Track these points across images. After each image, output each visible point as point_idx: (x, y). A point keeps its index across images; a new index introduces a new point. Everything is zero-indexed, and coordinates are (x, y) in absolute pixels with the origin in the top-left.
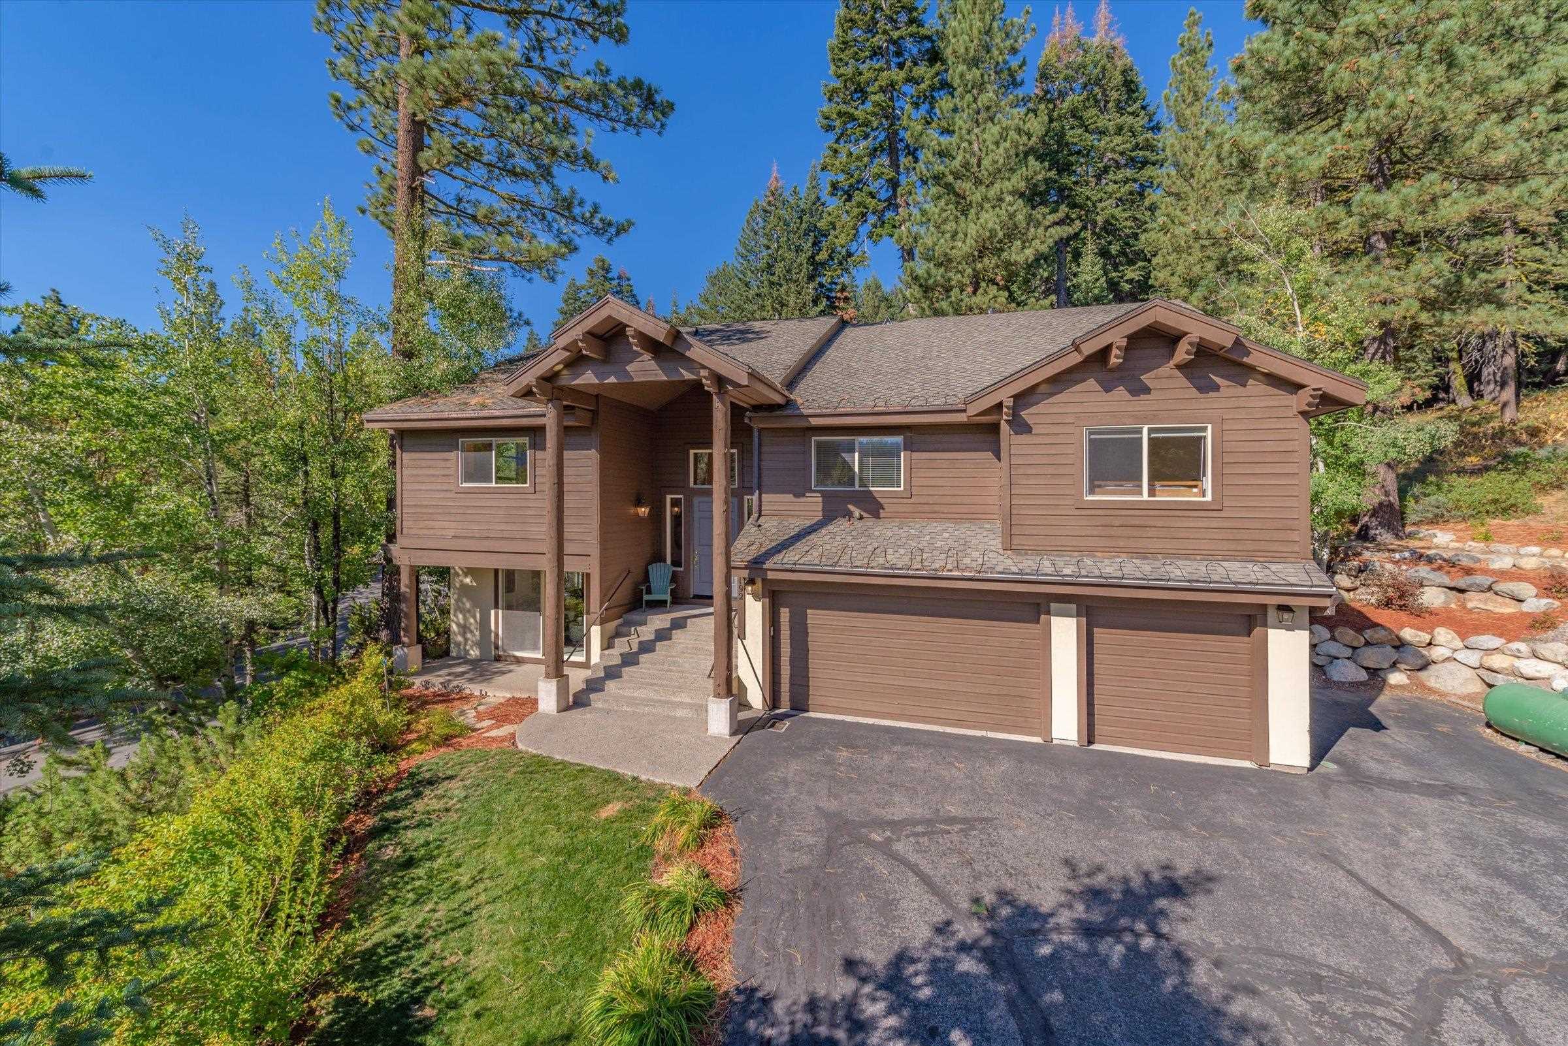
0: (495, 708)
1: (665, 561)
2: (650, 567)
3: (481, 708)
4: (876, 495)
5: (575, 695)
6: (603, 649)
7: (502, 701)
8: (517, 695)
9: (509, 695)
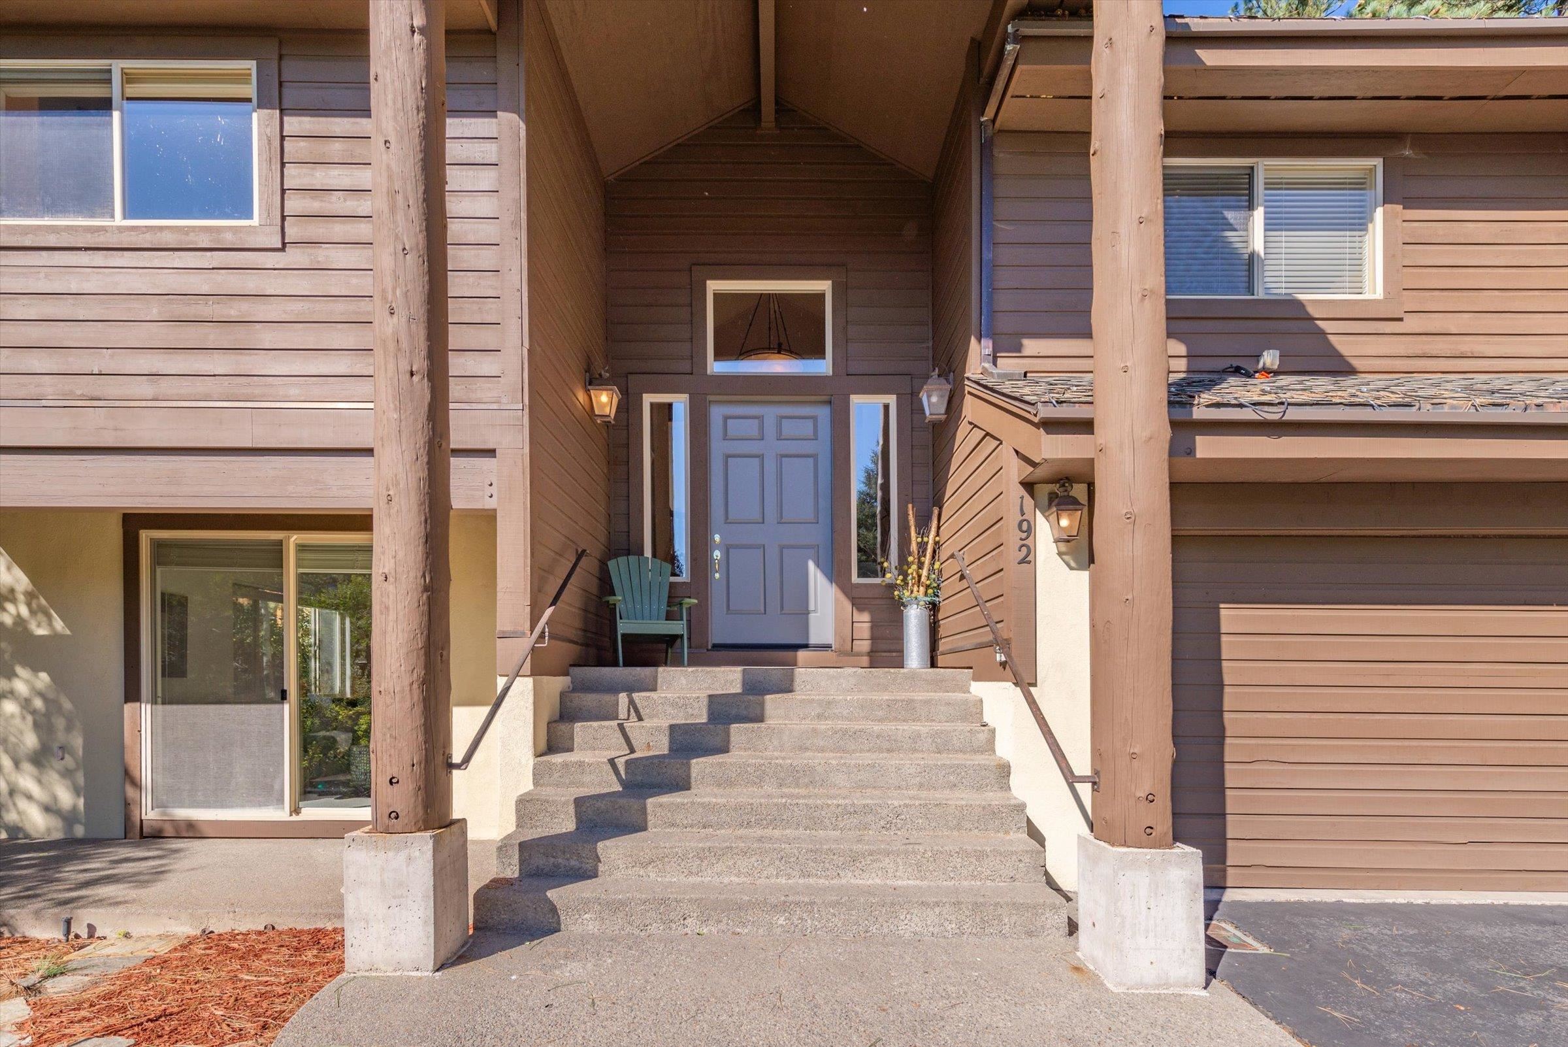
0: (129, 979)
1: (640, 552)
2: (612, 564)
3: (57, 988)
4: (1313, 312)
5: (482, 897)
6: (538, 755)
7: (162, 948)
8: (221, 926)
9: (185, 929)
